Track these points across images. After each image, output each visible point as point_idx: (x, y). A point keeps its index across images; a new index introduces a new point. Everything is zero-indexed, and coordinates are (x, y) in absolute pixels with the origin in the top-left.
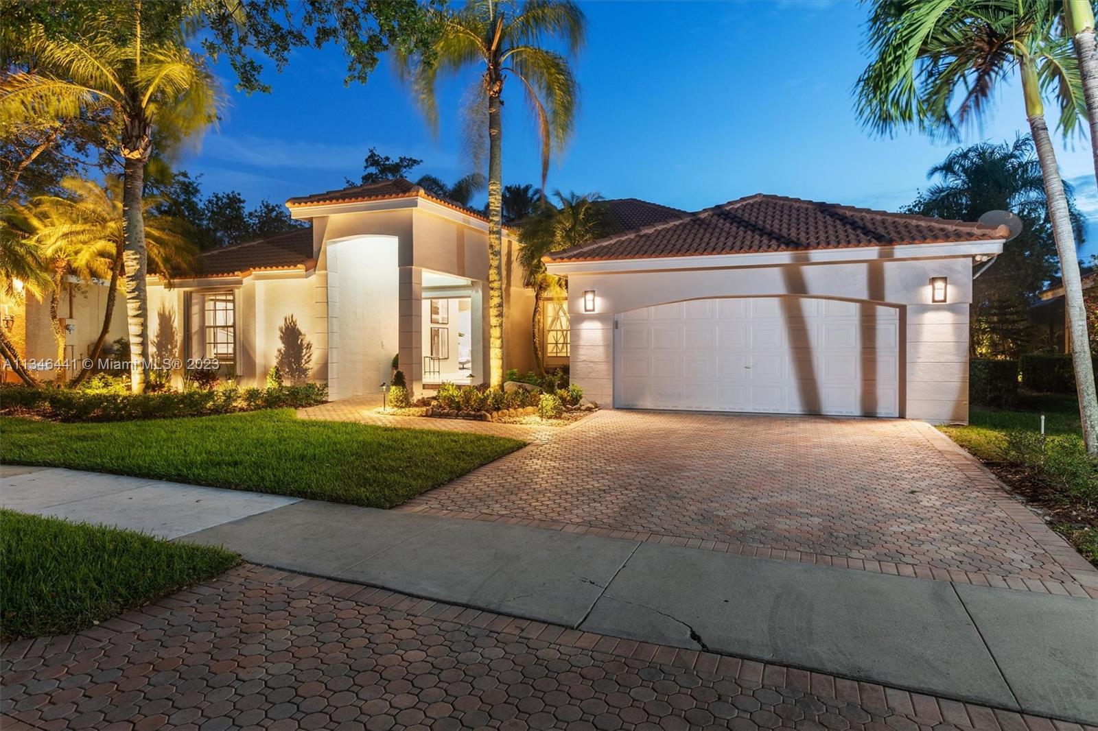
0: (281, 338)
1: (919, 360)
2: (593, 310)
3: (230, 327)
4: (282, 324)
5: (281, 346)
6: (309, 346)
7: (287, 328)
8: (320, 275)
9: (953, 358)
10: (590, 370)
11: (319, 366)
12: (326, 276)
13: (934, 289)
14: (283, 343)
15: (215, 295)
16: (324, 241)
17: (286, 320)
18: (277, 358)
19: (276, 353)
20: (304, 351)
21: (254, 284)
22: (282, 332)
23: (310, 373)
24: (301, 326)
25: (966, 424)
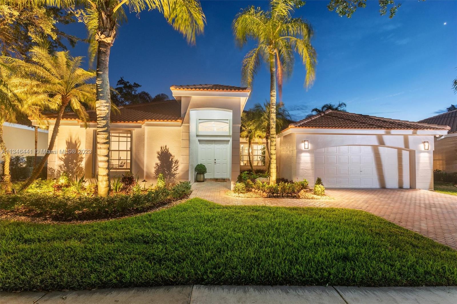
0: (158, 157)
1: (419, 169)
3: (128, 151)
4: (159, 150)
5: (158, 162)
6: (177, 162)
7: (162, 153)
8: (184, 126)
9: (429, 168)
10: (305, 173)
11: (183, 172)
12: (189, 126)
14: (160, 160)
15: (119, 133)
16: (188, 109)
17: (162, 148)
18: (155, 168)
19: (155, 165)
20: (174, 164)
21: (145, 128)
22: (159, 154)
23: (177, 176)
24: (171, 151)
25: (433, 190)
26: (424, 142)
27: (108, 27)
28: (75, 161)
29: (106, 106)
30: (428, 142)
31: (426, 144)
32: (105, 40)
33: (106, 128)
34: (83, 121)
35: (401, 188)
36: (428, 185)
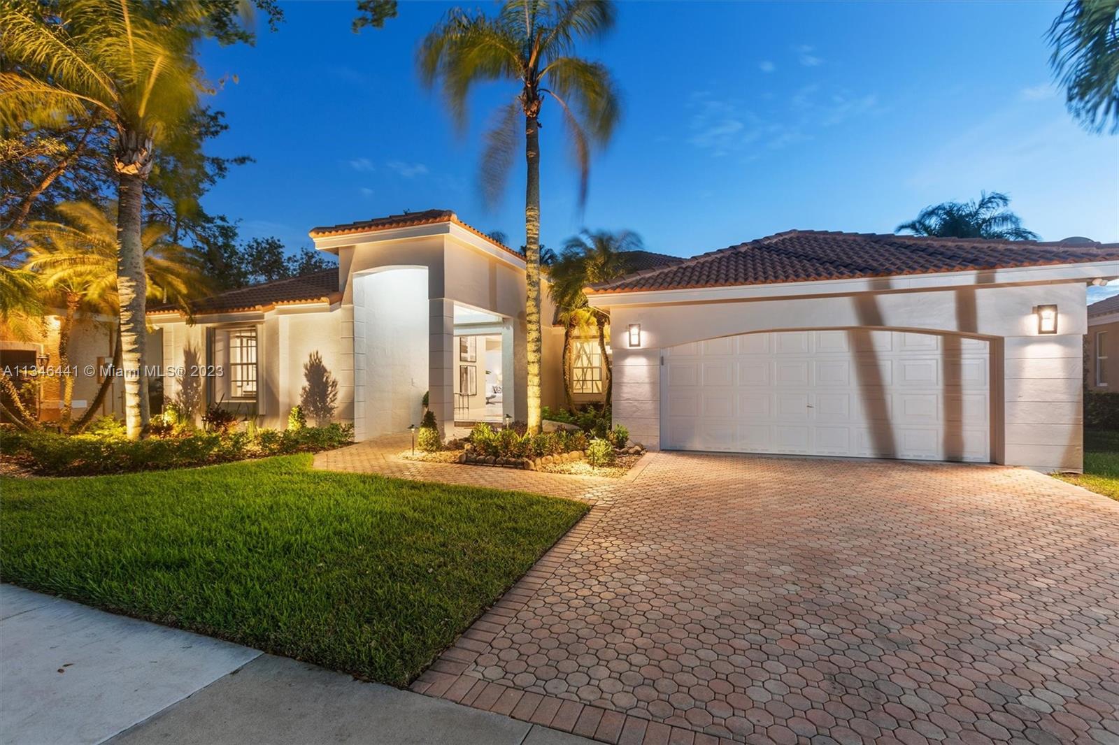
0: (306, 375)
1: (1019, 399)
2: (639, 345)
4: (307, 360)
5: (306, 384)
6: (334, 384)
7: (312, 365)
8: (344, 309)
9: (1064, 397)
10: (634, 409)
11: (344, 405)
12: (353, 309)
13: (1041, 319)
14: (308, 380)
15: (240, 331)
16: (350, 273)
17: (311, 356)
18: (302, 396)
19: (301, 391)
20: (330, 389)
21: (277, 319)
22: (307, 369)
23: (335, 412)
24: (326, 363)
25: (1080, 471)
26: (1040, 308)
27: (130, 146)
28: (195, 385)
29: (130, 286)
30: (1054, 307)
31: (1048, 314)
32: (124, 171)
33: (132, 325)
34: (186, 313)
35: (954, 459)
36: (1055, 457)
